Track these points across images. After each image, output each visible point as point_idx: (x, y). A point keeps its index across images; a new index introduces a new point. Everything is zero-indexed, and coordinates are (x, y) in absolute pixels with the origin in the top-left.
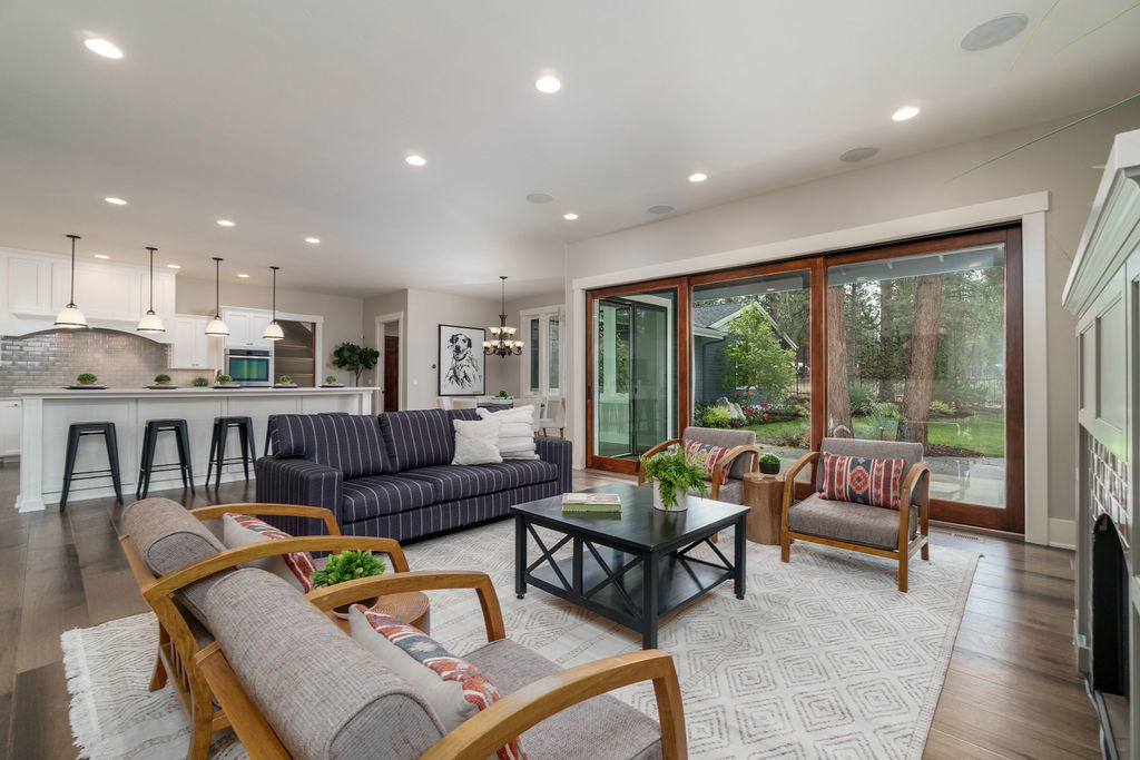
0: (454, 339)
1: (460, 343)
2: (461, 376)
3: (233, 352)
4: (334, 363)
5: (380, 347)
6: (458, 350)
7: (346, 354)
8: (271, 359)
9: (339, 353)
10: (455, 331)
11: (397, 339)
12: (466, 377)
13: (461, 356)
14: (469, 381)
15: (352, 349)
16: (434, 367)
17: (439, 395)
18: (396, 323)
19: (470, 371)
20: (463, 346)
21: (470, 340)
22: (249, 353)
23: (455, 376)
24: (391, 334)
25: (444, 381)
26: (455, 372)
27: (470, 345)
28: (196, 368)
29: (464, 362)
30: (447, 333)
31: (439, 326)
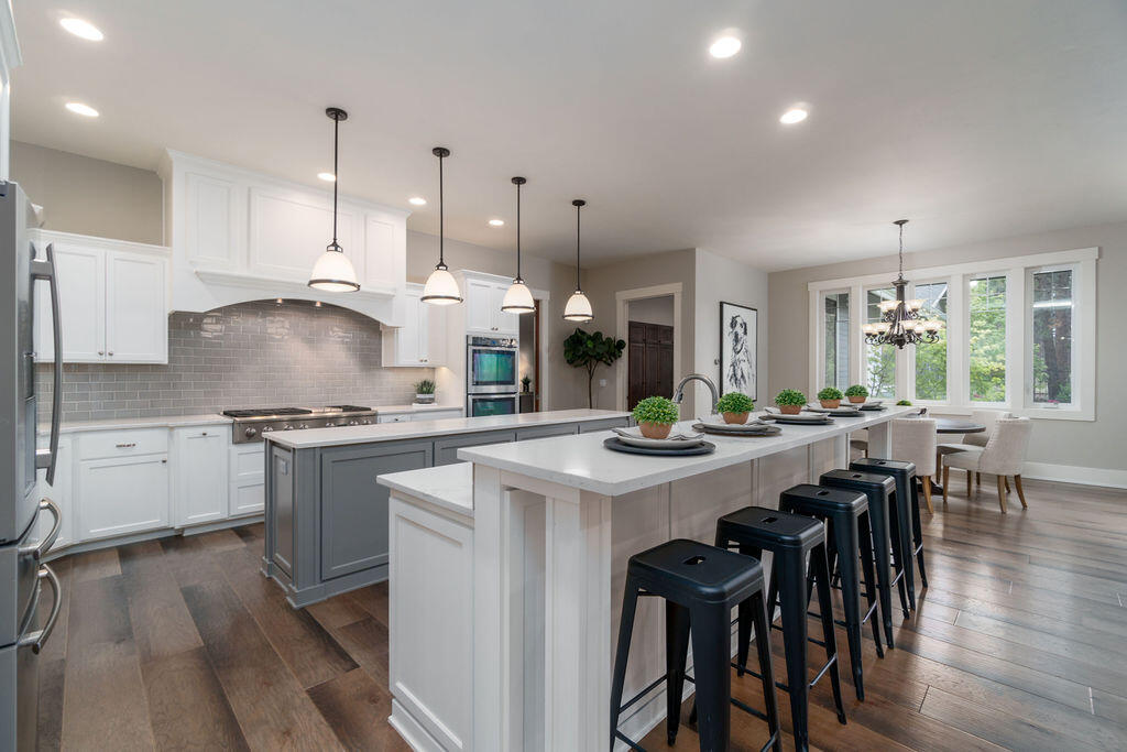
0: (734, 323)
1: (738, 328)
2: (739, 375)
3: (475, 341)
6: (736, 337)
12: (742, 375)
13: (739, 347)
14: (745, 381)
16: (716, 363)
19: (746, 369)
20: (741, 333)
21: (746, 325)
23: (735, 374)
26: (734, 369)
27: (746, 331)
29: (741, 355)
31: (721, 304)
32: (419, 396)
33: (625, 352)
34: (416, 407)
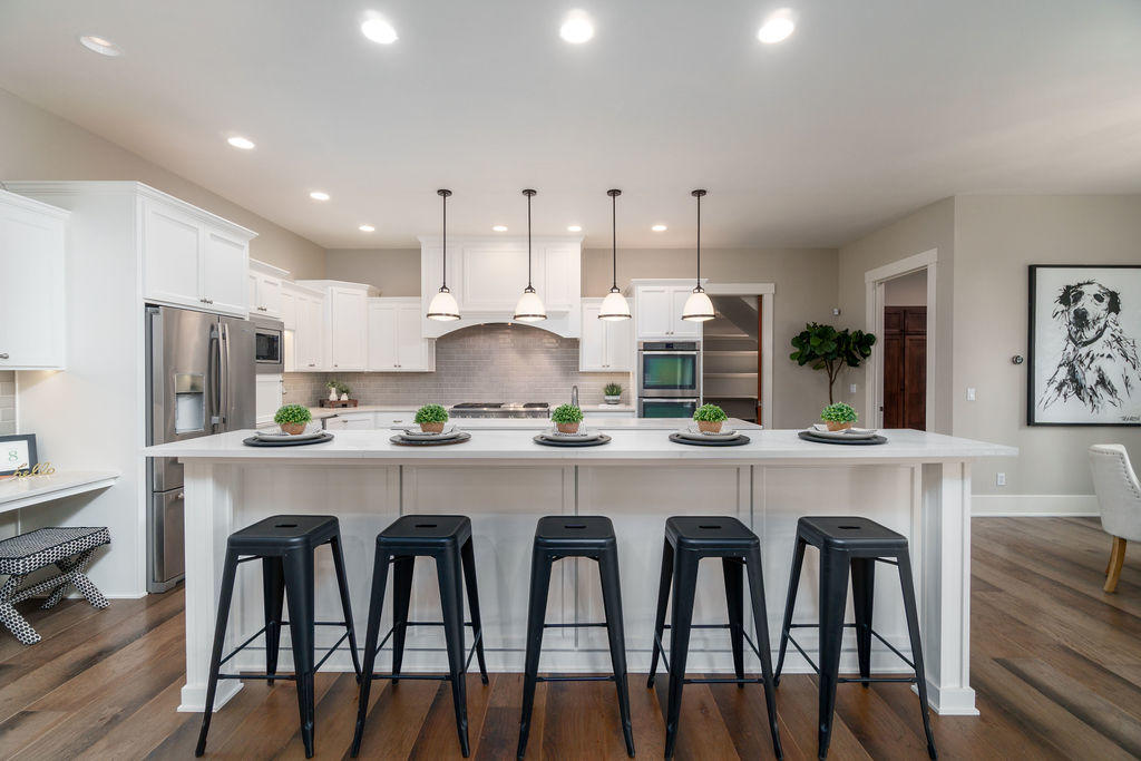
0: (1070, 296)
1: (1087, 303)
2: (1090, 379)
3: (647, 346)
4: (792, 357)
6: (1081, 319)
7: (814, 342)
8: (700, 355)
9: (802, 340)
10: (1073, 277)
11: (920, 313)
12: (1102, 381)
13: (1089, 334)
14: (1112, 392)
15: (824, 332)
16: (1016, 360)
17: (1031, 423)
18: (920, 275)
19: (1114, 370)
20: (1095, 309)
21: (1114, 296)
22: (669, 346)
23: (1074, 380)
24: (907, 300)
25: (1043, 391)
26: (1073, 372)
27: (1114, 307)
28: (608, 370)
29: (1096, 348)
30: (1051, 284)
31: (1032, 270)
32: (607, 398)
33: (877, 351)
34: (604, 407)
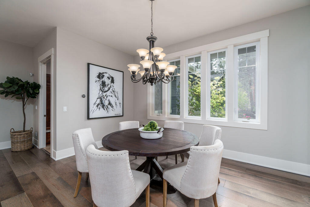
0: (100, 76)
1: (105, 79)
2: (106, 103)
5: (42, 82)
6: (104, 84)
10: (102, 70)
12: (110, 104)
13: (106, 89)
14: (112, 107)
16: (83, 96)
17: (88, 118)
20: (108, 82)
21: (112, 78)
23: (102, 103)
26: (101, 101)
27: (113, 81)
29: (108, 93)
30: (95, 71)
31: (88, 65)
